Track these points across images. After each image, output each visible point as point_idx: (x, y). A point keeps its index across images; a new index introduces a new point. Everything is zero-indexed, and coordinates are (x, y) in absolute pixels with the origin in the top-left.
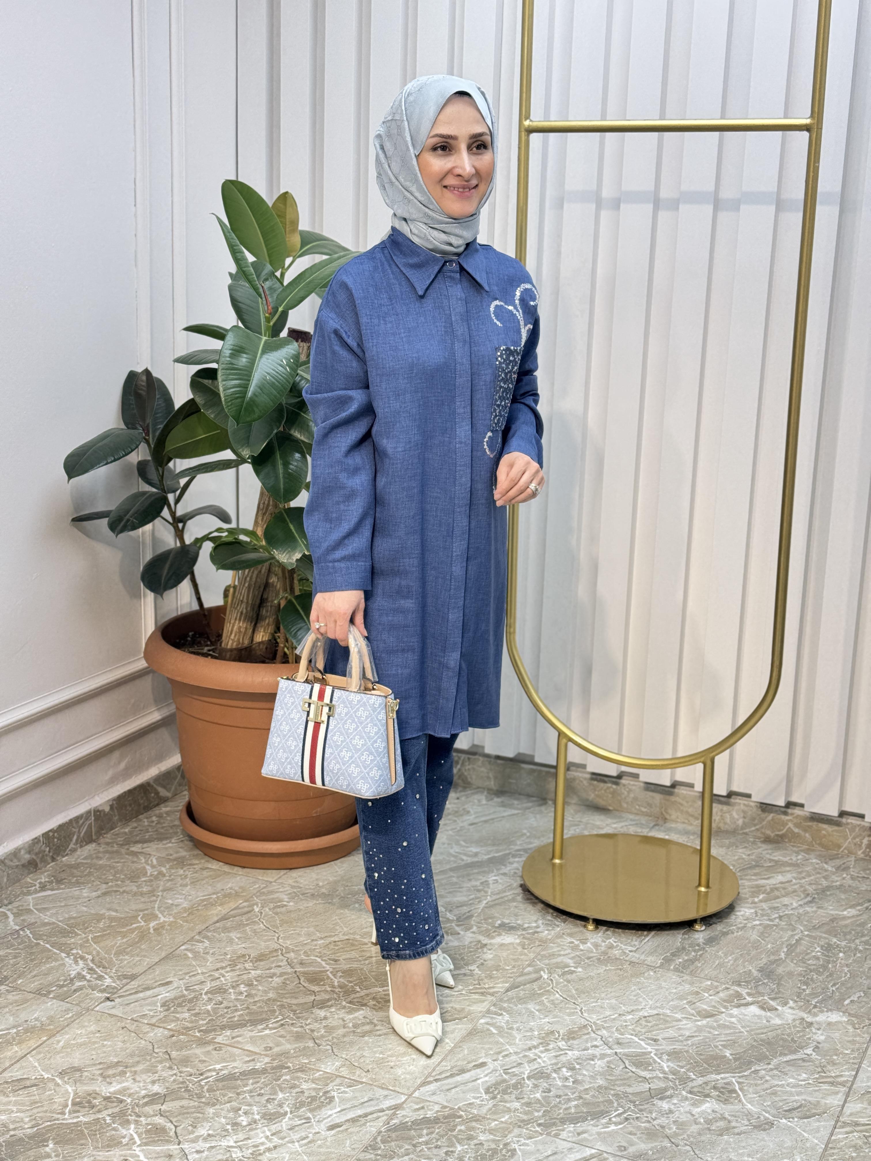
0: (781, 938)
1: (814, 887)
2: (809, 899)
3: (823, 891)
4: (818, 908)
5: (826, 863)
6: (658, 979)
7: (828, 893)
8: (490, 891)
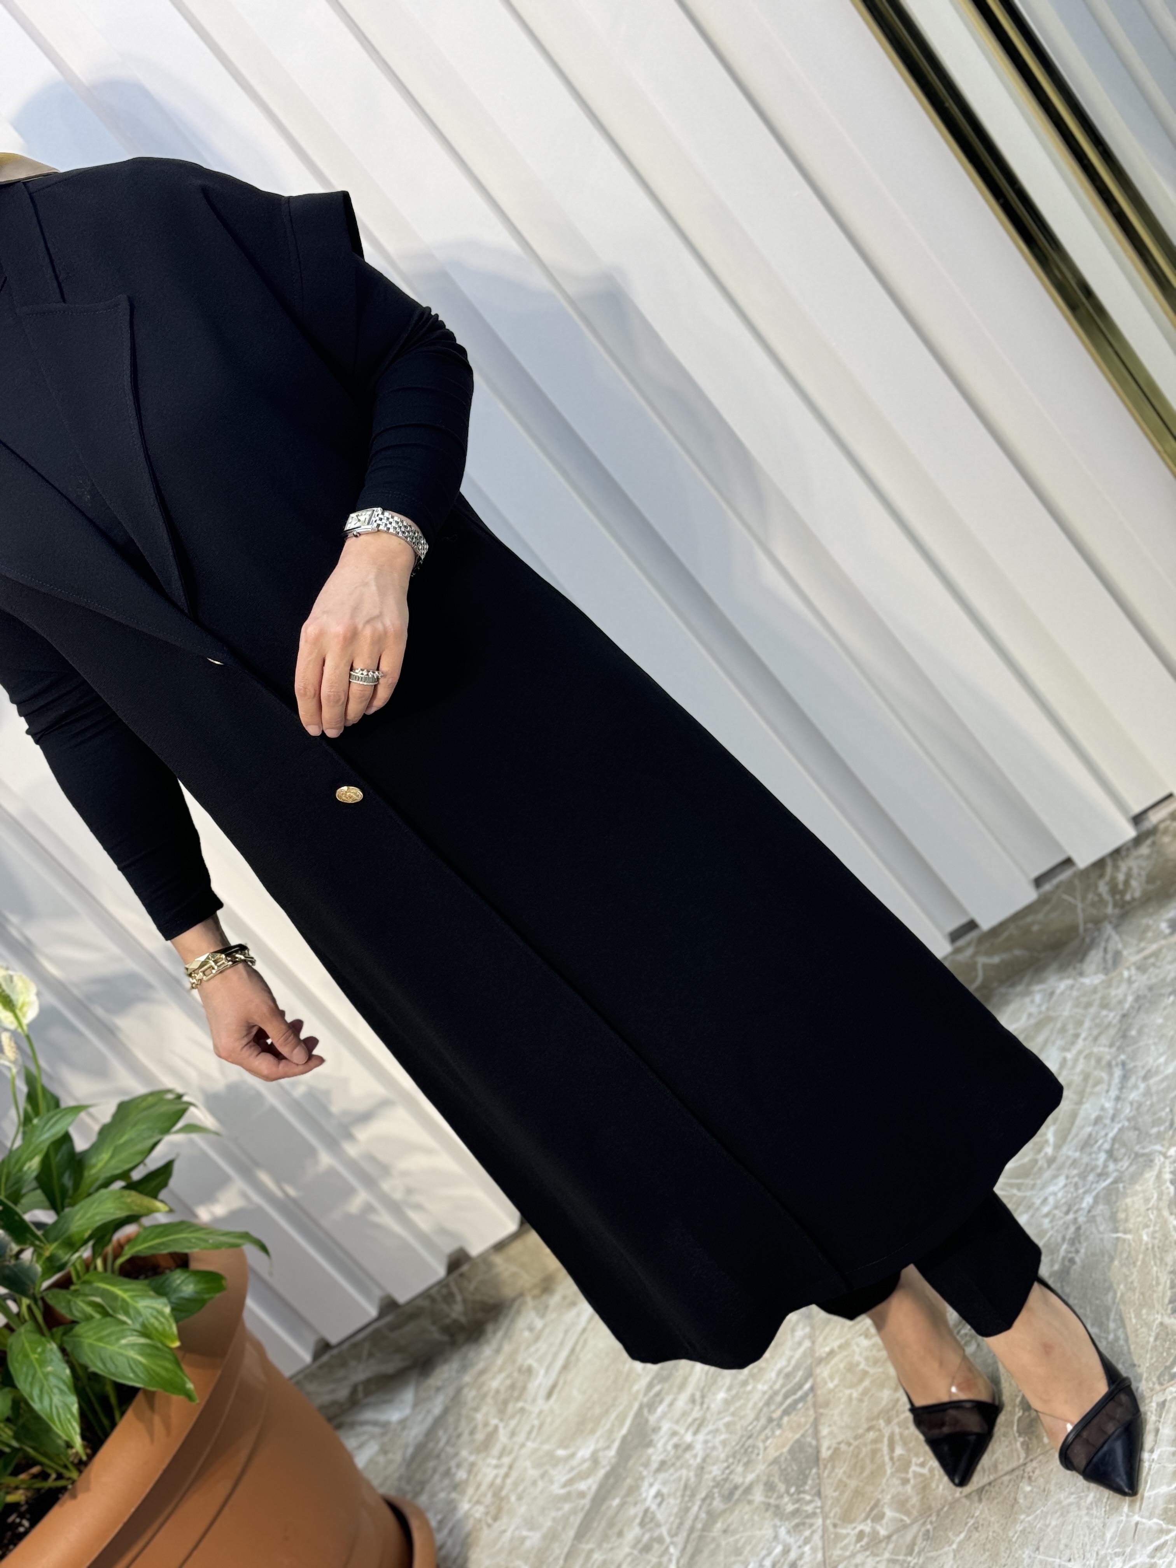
0: (1147, 1200)
1: (1104, 1040)
2: (1118, 1072)
3: (1124, 1036)
4: (1145, 1078)
5: (1081, 974)
6: (1045, 1493)
7: (1133, 1033)
8: (664, 1530)
